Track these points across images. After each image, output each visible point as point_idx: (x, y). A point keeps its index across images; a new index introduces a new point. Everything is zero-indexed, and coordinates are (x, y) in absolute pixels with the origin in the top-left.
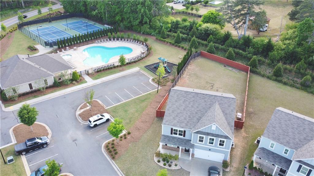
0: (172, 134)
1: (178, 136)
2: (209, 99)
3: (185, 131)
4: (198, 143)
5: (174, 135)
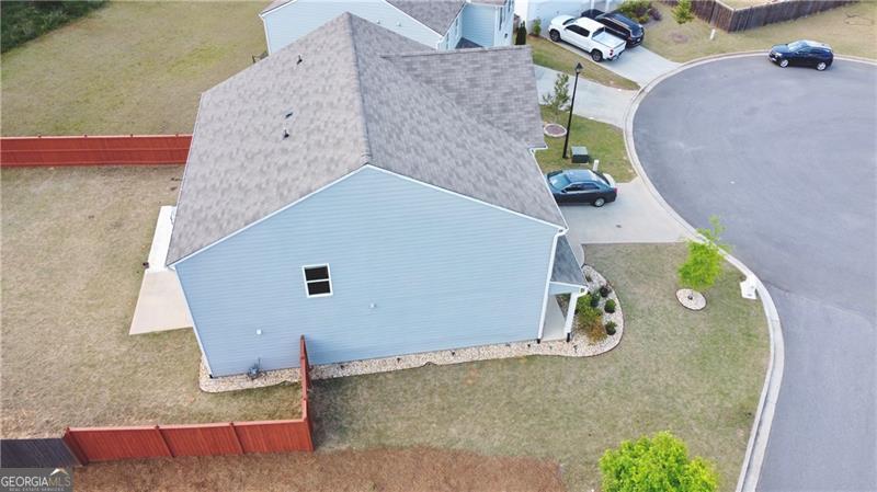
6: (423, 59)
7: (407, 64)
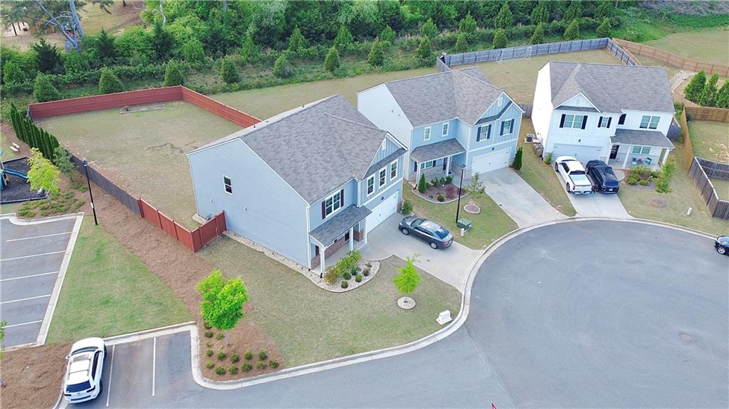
0: (324, 217)
1: (334, 212)
2: (312, 117)
3: (342, 191)
4: (368, 199)
5: (327, 217)
6: (340, 121)
7: (333, 121)
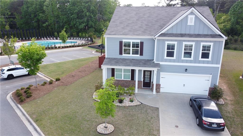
0: (121, 53)
1: (131, 56)
3: (142, 43)
4: (166, 61)
5: (124, 55)
